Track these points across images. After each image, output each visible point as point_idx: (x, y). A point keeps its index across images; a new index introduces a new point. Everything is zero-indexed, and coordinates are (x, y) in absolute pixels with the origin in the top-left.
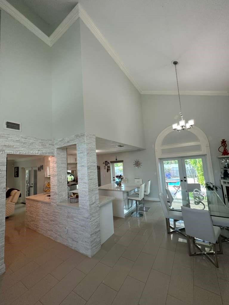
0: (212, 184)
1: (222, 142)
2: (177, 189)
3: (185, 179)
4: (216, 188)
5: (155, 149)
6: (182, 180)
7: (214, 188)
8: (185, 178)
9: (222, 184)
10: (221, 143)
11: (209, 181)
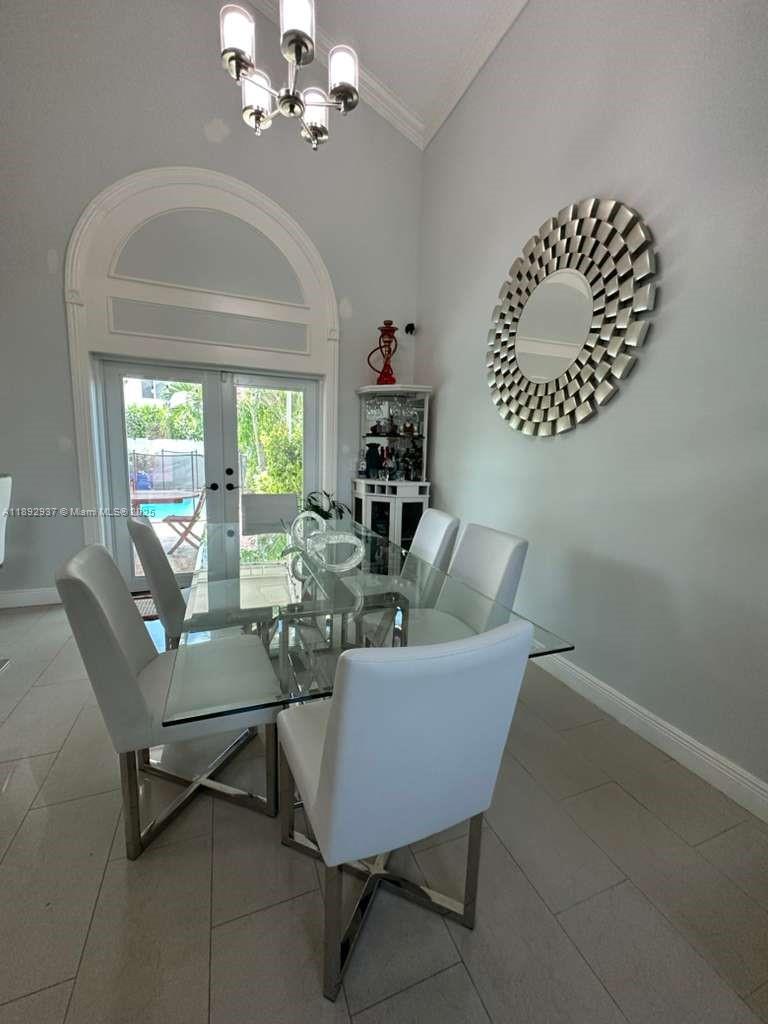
0: (328, 496)
1: (381, 329)
2: (182, 530)
3: (229, 479)
4: (340, 512)
5: (68, 288)
6: (217, 482)
7: (333, 512)
8: (230, 472)
9: (362, 492)
10: (380, 333)
11: (317, 486)
